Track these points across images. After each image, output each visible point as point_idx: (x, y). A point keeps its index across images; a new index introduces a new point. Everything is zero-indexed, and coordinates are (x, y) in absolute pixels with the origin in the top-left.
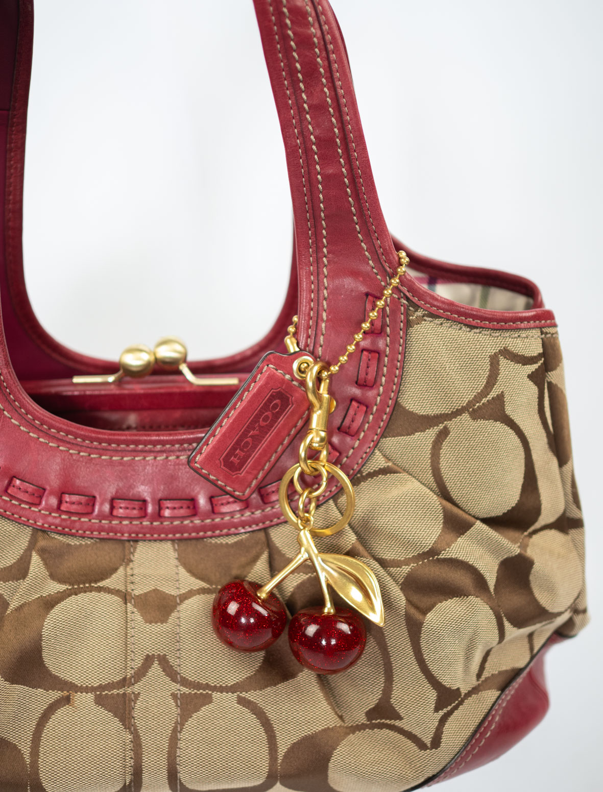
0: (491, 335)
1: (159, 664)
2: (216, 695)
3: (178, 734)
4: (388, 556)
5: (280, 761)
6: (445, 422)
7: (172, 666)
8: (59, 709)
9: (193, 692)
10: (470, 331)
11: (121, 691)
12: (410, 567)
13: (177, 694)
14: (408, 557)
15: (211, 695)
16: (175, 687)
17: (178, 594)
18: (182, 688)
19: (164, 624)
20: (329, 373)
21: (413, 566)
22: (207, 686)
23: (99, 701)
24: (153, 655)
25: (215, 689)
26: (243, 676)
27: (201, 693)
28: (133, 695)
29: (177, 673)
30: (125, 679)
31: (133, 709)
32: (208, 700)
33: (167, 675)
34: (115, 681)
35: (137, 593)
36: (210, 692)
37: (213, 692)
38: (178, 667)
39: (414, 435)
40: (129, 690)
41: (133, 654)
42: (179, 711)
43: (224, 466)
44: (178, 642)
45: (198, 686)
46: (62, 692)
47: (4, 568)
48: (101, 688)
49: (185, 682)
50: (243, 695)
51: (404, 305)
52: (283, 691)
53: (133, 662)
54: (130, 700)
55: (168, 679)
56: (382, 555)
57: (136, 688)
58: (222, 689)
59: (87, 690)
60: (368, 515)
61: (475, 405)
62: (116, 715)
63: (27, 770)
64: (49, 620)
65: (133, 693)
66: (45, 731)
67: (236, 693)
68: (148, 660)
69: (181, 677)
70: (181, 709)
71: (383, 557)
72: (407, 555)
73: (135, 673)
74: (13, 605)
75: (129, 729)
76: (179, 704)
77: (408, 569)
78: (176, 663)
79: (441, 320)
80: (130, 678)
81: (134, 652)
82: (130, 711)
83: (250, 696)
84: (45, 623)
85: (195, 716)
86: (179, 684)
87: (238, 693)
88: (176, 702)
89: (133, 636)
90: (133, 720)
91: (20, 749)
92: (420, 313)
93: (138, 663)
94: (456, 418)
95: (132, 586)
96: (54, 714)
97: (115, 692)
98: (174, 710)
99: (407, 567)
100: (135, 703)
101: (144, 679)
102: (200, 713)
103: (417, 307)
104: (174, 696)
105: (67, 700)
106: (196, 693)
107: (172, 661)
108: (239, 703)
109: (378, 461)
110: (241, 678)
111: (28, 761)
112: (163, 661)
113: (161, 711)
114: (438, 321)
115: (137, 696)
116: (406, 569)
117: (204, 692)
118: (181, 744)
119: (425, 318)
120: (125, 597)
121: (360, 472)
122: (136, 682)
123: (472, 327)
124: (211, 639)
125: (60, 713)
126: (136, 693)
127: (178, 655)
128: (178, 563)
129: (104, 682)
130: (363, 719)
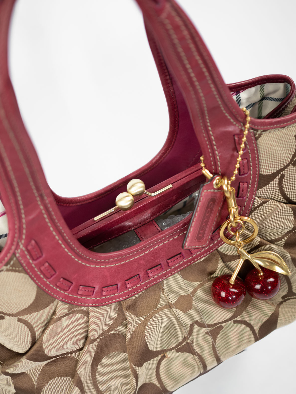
0: (292, 126)
1: (196, 325)
2: (224, 325)
3: (215, 346)
4: (274, 238)
5: (257, 334)
6: (282, 172)
7: (202, 323)
8: (162, 361)
9: (214, 328)
10: (283, 129)
11: (185, 343)
12: (286, 239)
13: (208, 331)
14: (283, 235)
15: (222, 325)
16: (206, 330)
17: (190, 292)
18: (209, 329)
19: (192, 309)
20: (231, 181)
21: (286, 238)
22: (219, 323)
23: (178, 351)
24: (192, 323)
25: (223, 322)
26: (233, 313)
27: (218, 327)
28: (191, 342)
29: (204, 324)
30: (185, 337)
31: (193, 346)
32: (222, 327)
33: (201, 327)
34: (181, 340)
35: (173, 302)
36: (221, 325)
37: (222, 324)
38: (204, 322)
39: (270, 184)
40: (189, 341)
41: (184, 327)
42: (211, 337)
43: (197, 240)
44: (200, 313)
45: (216, 324)
46: (161, 355)
47: (114, 322)
48: (177, 346)
49: (209, 326)
50: (235, 319)
51: (252, 132)
52: (250, 310)
53: (186, 330)
54: (191, 344)
55: (202, 328)
56: (271, 238)
57: (191, 339)
58: (225, 321)
59: (171, 349)
60: (261, 226)
61: (294, 160)
62: (187, 352)
63: (160, 389)
64: (147, 335)
65: (191, 341)
66: (160, 372)
67: (232, 320)
68: (191, 326)
69: (207, 325)
70: (212, 336)
71: (272, 239)
72: (282, 234)
73: (188, 333)
74: (128, 337)
75: (195, 354)
76: (210, 335)
77: (285, 240)
78: (203, 321)
79: (269, 131)
80: (187, 336)
81: (184, 326)
82: (193, 348)
83: (238, 319)
84: (146, 337)
85: (219, 336)
86: (207, 328)
87: (233, 320)
88: (209, 335)
89: (181, 321)
90: (195, 351)
91: (153, 383)
92: (259, 132)
93: (188, 329)
94: (286, 169)
95: (170, 300)
96: (161, 364)
97: (183, 344)
98: (209, 339)
99: (284, 239)
100: (193, 344)
101: (192, 334)
102: (220, 334)
103: (257, 130)
104: (207, 333)
105: (164, 357)
106: (215, 328)
107: (201, 321)
108: (234, 323)
109: (258, 201)
110: (232, 314)
111: (159, 386)
112: (198, 323)
113: (205, 341)
114: (268, 132)
115: (193, 341)
116: (284, 240)
117: (219, 326)
118: (217, 349)
119: (262, 133)
120: (170, 306)
121: (252, 209)
122: (190, 337)
123: (284, 127)
124: (214, 305)
125: (163, 362)
126: (192, 340)
127: (203, 318)
128: (183, 279)
129: (177, 344)
130: (281, 300)
